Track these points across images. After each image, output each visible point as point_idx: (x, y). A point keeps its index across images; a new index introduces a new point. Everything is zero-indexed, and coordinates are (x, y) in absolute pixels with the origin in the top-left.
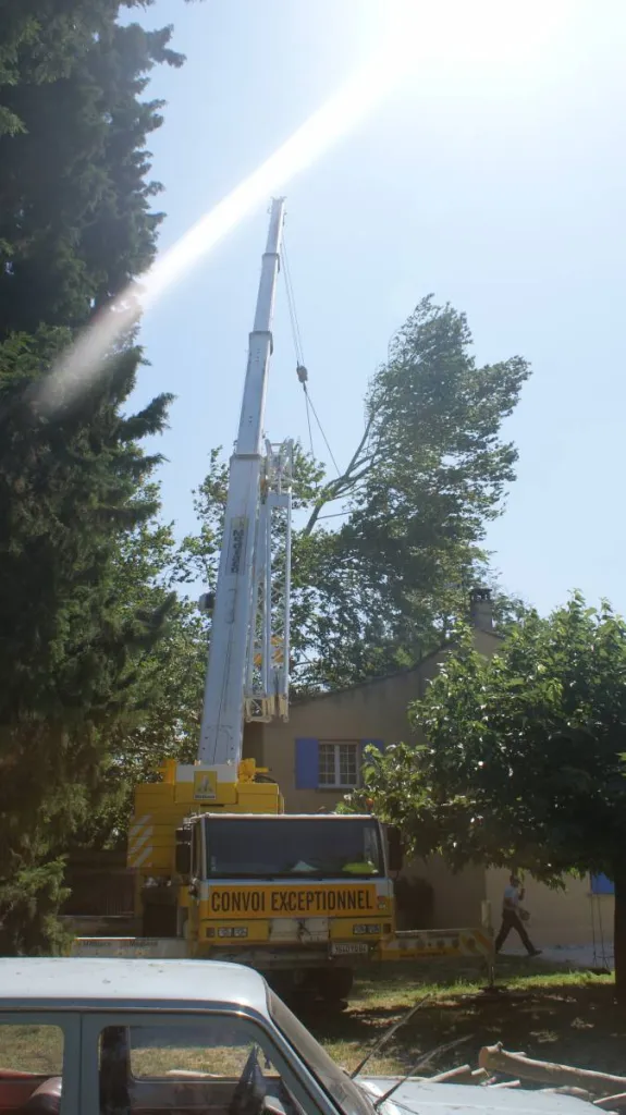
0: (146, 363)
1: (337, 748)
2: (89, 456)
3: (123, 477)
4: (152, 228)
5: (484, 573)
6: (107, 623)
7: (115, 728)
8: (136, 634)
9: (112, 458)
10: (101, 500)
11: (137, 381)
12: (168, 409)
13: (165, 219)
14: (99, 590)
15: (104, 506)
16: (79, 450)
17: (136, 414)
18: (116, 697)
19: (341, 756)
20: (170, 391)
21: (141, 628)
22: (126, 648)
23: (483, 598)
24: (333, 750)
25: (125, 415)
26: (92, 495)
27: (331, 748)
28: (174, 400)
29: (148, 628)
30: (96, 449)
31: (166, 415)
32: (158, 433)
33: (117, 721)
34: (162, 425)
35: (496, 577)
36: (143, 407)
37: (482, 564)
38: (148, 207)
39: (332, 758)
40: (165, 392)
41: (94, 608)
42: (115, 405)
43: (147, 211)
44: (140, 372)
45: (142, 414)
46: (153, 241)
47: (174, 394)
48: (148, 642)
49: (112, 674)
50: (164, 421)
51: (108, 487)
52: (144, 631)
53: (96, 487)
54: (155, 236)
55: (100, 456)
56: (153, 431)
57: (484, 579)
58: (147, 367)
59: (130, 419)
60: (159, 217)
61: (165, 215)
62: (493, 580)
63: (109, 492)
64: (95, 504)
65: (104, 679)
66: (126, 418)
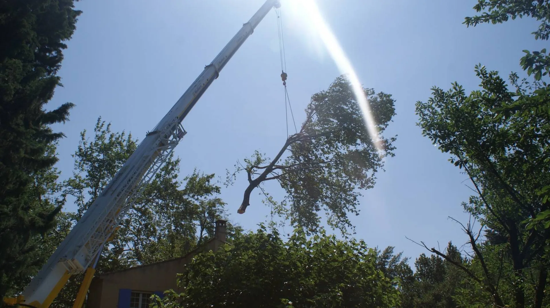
0: (61, 85)
1: (141, 295)
2: (22, 129)
3: (40, 142)
4: (74, 17)
5: (221, 212)
6: (21, 218)
7: (18, 275)
8: (37, 225)
9: (35, 132)
10: (26, 153)
11: (55, 93)
12: (70, 111)
13: (81, 14)
14: (18, 200)
15: (27, 156)
16: (18, 125)
17: (52, 111)
18: (21, 258)
19: (143, 299)
20: (72, 102)
21: (40, 222)
22: (30, 232)
23: (222, 224)
24: (139, 296)
25: (46, 110)
26: (21, 150)
27: (138, 295)
28: (74, 107)
29: (44, 222)
30: (27, 125)
31: (68, 114)
32: (62, 122)
33: (19, 271)
34: (65, 119)
35: (228, 215)
36: (56, 108)
37: (220, 208)
38: (73, 6)
39: (138, 300)
40: (69, 102)
41: (15, 210)
42: (41, 104)
43: (72, 8)
44: (57, 89)
45: (55, 112)
46: (74, 23)
47: (74, 103)
48: (43, 230)
49: (20, 245)
50: (66, 117)
51: (32, 147)
52: (41, 224)
53: (24, 146)
54: (76, 21)
55: (28, 130)
56: (60, 121)
57: (222, 215)
58: (61, 87)
59: (48, 113)
60: (79, 13)
61: (82, 12)
62: (226, 216)
63: (31, 149)
64: (22, 154)
65: (15, 248)
66: (46, 112)
